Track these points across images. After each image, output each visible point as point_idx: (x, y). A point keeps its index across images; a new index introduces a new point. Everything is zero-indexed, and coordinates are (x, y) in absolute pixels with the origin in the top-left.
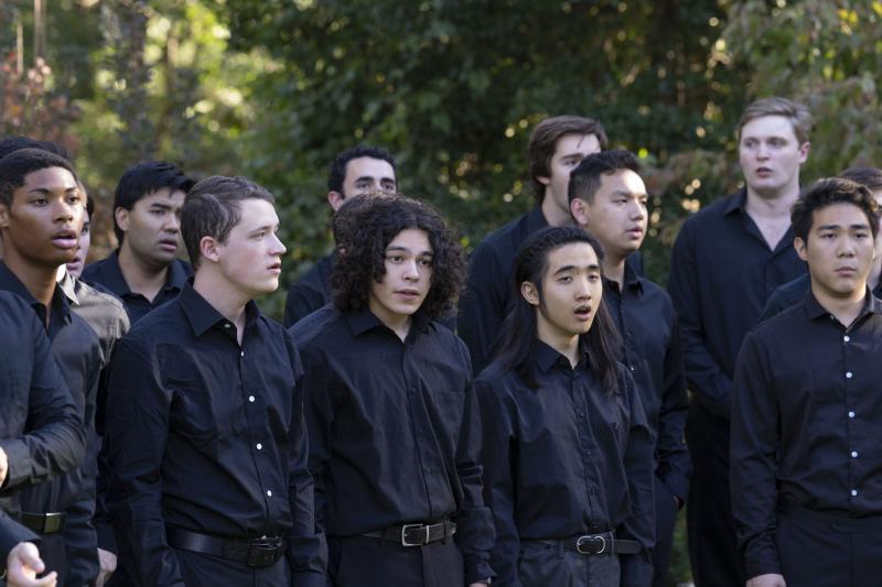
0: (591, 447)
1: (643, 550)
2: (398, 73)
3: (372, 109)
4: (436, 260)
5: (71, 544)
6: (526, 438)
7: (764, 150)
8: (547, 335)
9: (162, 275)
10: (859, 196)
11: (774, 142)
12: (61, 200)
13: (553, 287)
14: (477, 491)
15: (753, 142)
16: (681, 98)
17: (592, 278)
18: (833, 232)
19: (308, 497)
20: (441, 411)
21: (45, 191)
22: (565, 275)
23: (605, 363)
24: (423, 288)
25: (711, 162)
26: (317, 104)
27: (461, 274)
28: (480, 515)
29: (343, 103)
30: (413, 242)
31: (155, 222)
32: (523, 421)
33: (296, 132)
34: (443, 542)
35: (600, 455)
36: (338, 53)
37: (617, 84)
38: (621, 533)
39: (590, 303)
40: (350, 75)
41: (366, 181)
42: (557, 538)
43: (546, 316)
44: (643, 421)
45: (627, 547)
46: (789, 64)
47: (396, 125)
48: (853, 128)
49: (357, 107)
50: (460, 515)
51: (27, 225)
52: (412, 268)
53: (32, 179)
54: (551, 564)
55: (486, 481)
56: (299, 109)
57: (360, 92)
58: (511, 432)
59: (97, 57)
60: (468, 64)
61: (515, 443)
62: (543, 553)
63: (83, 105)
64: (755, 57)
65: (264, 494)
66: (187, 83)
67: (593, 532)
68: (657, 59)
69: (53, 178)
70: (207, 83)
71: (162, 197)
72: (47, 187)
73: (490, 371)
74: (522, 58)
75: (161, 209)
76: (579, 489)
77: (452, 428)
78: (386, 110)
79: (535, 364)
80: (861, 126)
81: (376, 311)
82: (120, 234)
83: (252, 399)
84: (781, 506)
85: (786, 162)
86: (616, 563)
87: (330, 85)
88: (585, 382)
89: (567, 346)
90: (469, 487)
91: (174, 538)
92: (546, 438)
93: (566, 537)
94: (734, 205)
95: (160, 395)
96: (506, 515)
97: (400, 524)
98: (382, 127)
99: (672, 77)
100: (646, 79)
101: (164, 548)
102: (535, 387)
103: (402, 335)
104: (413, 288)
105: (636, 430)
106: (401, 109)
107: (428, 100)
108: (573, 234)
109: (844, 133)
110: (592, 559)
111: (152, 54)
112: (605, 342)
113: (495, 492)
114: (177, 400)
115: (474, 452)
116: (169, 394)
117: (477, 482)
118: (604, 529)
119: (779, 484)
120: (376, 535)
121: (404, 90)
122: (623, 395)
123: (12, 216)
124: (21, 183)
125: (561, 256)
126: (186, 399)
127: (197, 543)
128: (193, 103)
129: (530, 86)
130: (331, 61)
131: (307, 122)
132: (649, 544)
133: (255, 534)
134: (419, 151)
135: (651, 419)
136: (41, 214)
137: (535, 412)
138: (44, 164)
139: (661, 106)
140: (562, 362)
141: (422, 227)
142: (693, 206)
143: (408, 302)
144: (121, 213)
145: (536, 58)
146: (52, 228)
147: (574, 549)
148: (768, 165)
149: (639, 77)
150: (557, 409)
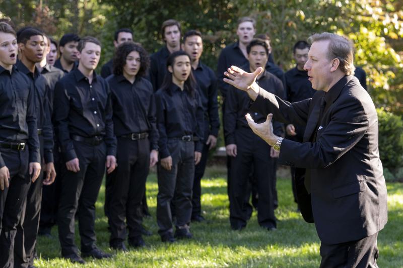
0: (187, 112)
1: (201, 140)
2: (143, 10)
3: (136, 20)
4: (142, 60)
5: (45, 138)
6: (169, 110)
7: (246, 31)
8: (175, 81)
9: (72, 65)
10: (263, 44)
11: (249, 29)
12: (39, 45)
13: (176, 68)
14: (154, 125)
15: (243, 29)
16: (220, 17)
17: (187, 65)
18: (255, 53)
19: (112, 126)
20: (143, 103)
21: (36, 42)
22: (180, 64)
23: (191, 89)
24: (137, 67)
25: (227, 34)
26: (121, 18)
27: (148, 64)
28: (155, 132)
29: (129, 18)
30: (135, 55)
31: (70, 50)
32: (168, 105)
33: (115, 26)
34: (144, 138)
35: (190, 114)
36: (127, 4)
37: (203, 13)
38: (195, 135)
39: (186, 72)
40: (130, 10)
41: (124, 39)
42: (177, 137)
43: (175, 76)
44: (201, 105)
45: (196, 138)
46: (247, 8)
47: (143, 24)
48: (264, 24)
49: (132, 19)
50: (150, 131)
51: (30, 51)
52: (135, 62)
53: (32, 38)
54: (176, 144)
55: (157, 122)
56: (116, 19)
57: (133, 15)
58: (164, 108)
59: (65, 6)
60: (162, 7)
61: (165, 111)
62: (173, 141)
63: (61, 20)
64: (238, 6)
65: (97, 125)
66: (89, 14)
67: (187, 135)
68: (213, 7)
69: (38, 38)
70: (95, 13)
71: (73, 43)
72: (36, 40)
73: (159, 91)
74: (177, 6)
75: (72, 47)
76: (183, 123)
77: (146, 108)
78: (140, 20)
79: (172, 89)
80: (267, 24)
81: (125, 75)
82: (61, 54)
83: (93, 99)
84: (237, 127)
85: (251, 34)
86: (193, 143)
87: (125, 13)
88: (185, 94)
89: (180, 84)
90: (152, 124)
91: (72, 137)
92: (174, 111)
93: (180, 137)
94: (235, 46)
95: (67, 98)
96: (163, 131)
97: (131, 134)
98: (138, 25)
99: (217, 11)
100: (211, 12)
101: (68, 139)
102: (171, 95)
103: (132, 81)
104: (135, 67)
105: (199, 108)
106: (144, 20)
107: (151, 17)
108: (182, 53)
109: (262, 26)
110: (187, 143)
111: (80, 5)
112: (192, 84)
113: (161, 125)
114: (71, 99)
115: (153, 114)
116: (69, 97)
117: (154, 122)
118: (190, 134)
119: (237, 120)
120: (125, 136)
121: (145, 14)
122: (196, 98)
123: (25, 47)
124: (29, 39)
125: (179, 59)
126: (74, 99)
127: (78, 138)
128: (91, 18)
129: (179, 13)
130: (125, 7)
131: (119, 23)
132: (203, 139)
133: (93, 136)
134: (149, 31)
135: (204, 105)
136: (34, 48)
137: (171, 102)
138: (36, 34)
139: (215, 19)
140: (179, 89)
141: (137, 51)
142: (224, 46)
143: (134, 72)
144: (61, 48)
145: (181, 6)
146: (37, 53)
147: (181, 140)
148: (247, 35)
149: (209, 11)
150: (177, 101)
